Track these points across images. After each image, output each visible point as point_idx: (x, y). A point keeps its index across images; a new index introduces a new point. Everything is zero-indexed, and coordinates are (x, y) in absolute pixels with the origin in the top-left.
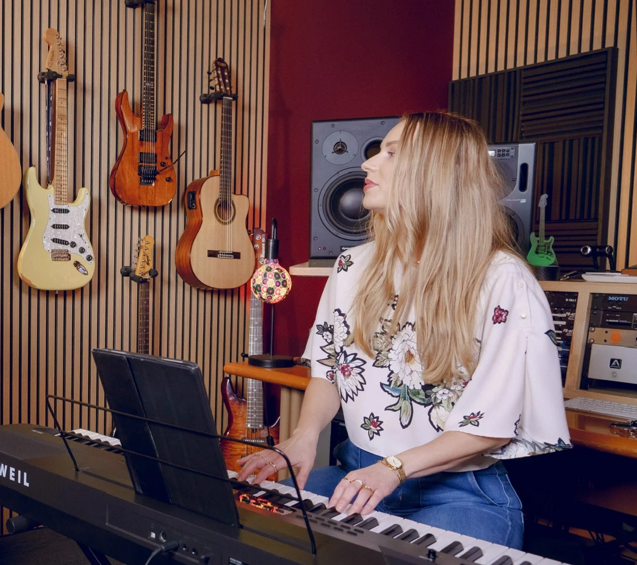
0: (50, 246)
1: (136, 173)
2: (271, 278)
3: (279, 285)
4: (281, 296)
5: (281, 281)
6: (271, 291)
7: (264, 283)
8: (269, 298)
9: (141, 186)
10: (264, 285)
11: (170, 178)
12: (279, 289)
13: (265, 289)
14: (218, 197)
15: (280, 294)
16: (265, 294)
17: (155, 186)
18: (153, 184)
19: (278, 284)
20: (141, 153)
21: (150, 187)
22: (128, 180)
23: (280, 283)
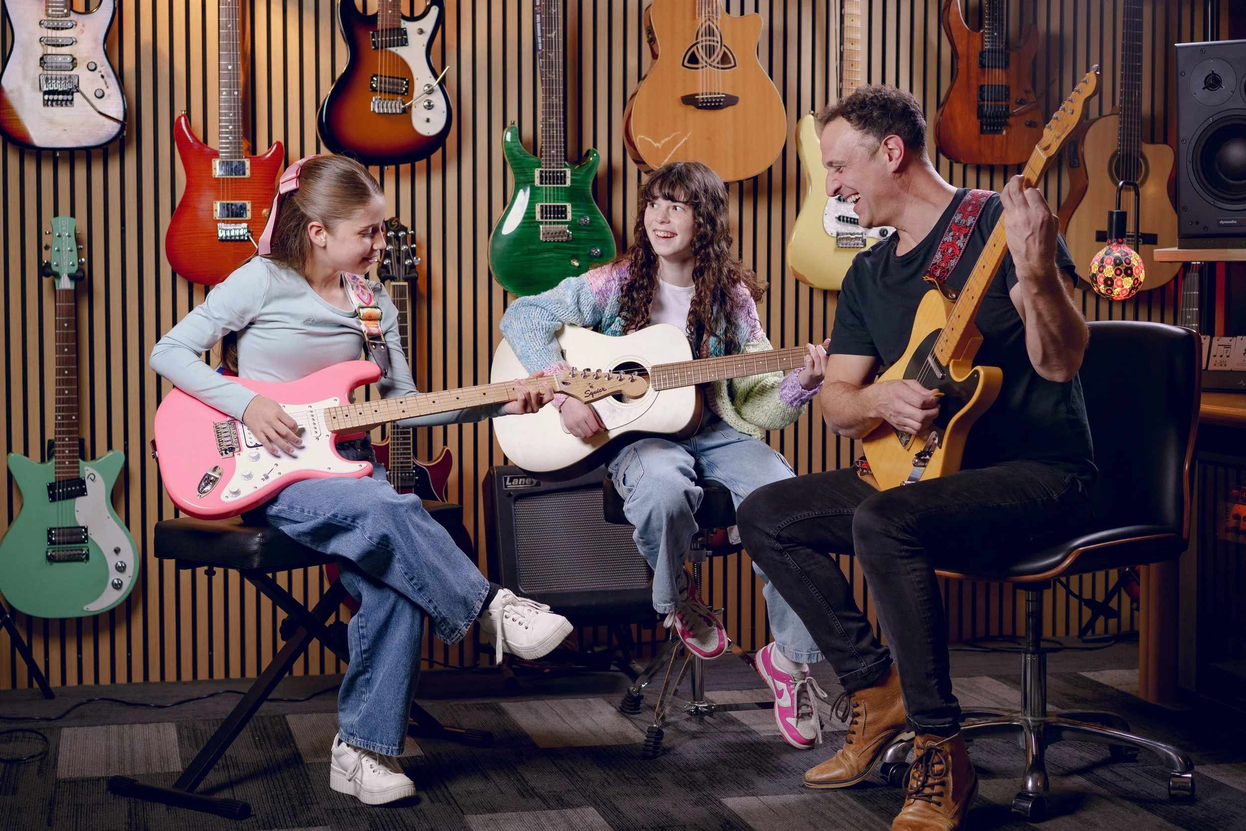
0: (834, 227)
1: (974, 118)
2: (1109, 264)
3: (1121, 274)
4: (1126, 289)
5: (1123, 269)
6: (1109, 282)
7: (1101, 272)
8: (1109, 292)
9: (983, 136)
10: (1100, 274)
11: (1031, 122)
12: (1120, 280)
13: (1102, 280)
14: (1115, 149)
15: (1123, 286)
16: (1102, 287)
17: (1007, 133)
18: (1004, 132)
19: (1118, 272)
20: (981, 88)
21: (997, 136)
22: (960, 128)
23: (1121, 270)
